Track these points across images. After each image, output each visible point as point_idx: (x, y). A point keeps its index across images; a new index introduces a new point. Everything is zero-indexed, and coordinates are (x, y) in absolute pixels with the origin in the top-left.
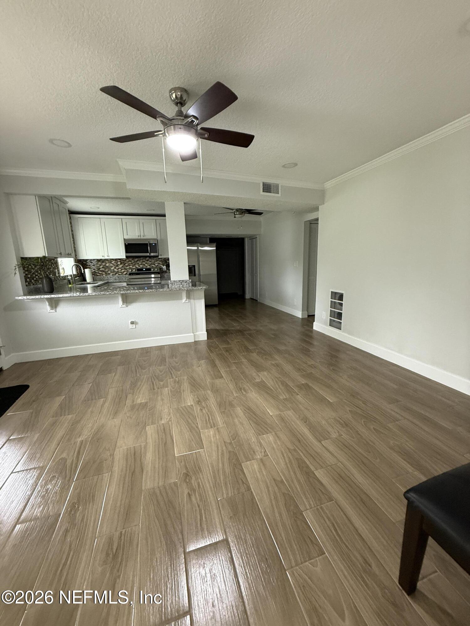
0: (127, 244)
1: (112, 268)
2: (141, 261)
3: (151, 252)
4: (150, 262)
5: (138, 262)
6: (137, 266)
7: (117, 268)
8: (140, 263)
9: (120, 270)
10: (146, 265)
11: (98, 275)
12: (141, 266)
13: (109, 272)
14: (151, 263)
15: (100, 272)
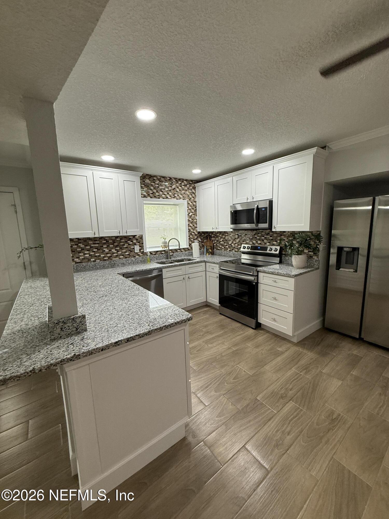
0: (233, 212)
1: (230, 243)
2: (260, 235)
3: (258, 222)
4: (271, 236)
5: (256, 236)
6: (254, 242)
7: (234, 242)
8: (258, 238)
9: (236, 245)
10: (265, 241)
11: (218, 249)
12: (259, 242)
13: (227, 247)
14: (271, 238)
15: (221, 246)
